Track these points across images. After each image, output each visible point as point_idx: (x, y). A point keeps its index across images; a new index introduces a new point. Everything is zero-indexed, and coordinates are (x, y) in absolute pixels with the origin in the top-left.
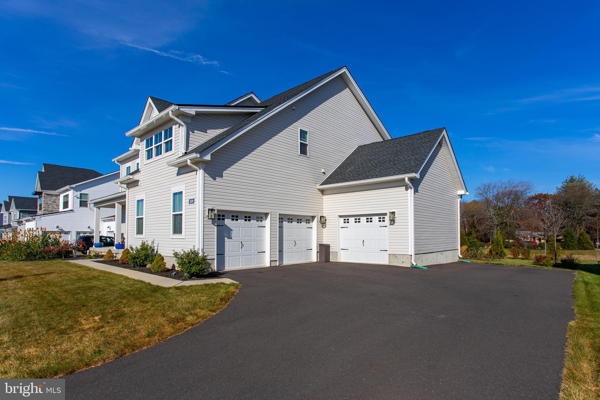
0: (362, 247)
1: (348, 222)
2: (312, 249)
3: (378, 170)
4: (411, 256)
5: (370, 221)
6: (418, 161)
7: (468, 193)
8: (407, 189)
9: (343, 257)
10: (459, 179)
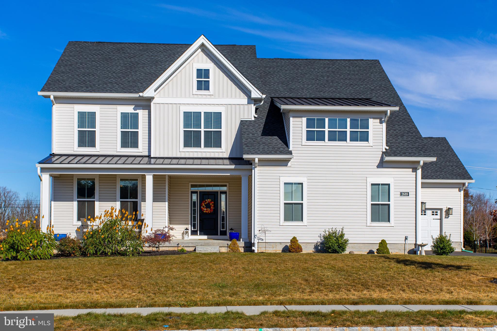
4: (462, 243)
5: (425, 214)
8: (460, 191)
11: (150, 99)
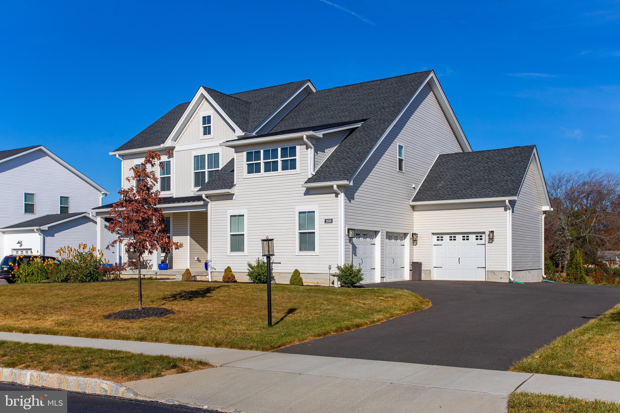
0: (458, 265)
1: (442, 240)
2: (404, 267)
3: (475, 189)
4: (509, 272)
5: (467, 239)
6: (515, 184)
7: (552, 208)
8: (506, 210)
9: (436, 276)
10: (545, 195)
11: (173, 148)
